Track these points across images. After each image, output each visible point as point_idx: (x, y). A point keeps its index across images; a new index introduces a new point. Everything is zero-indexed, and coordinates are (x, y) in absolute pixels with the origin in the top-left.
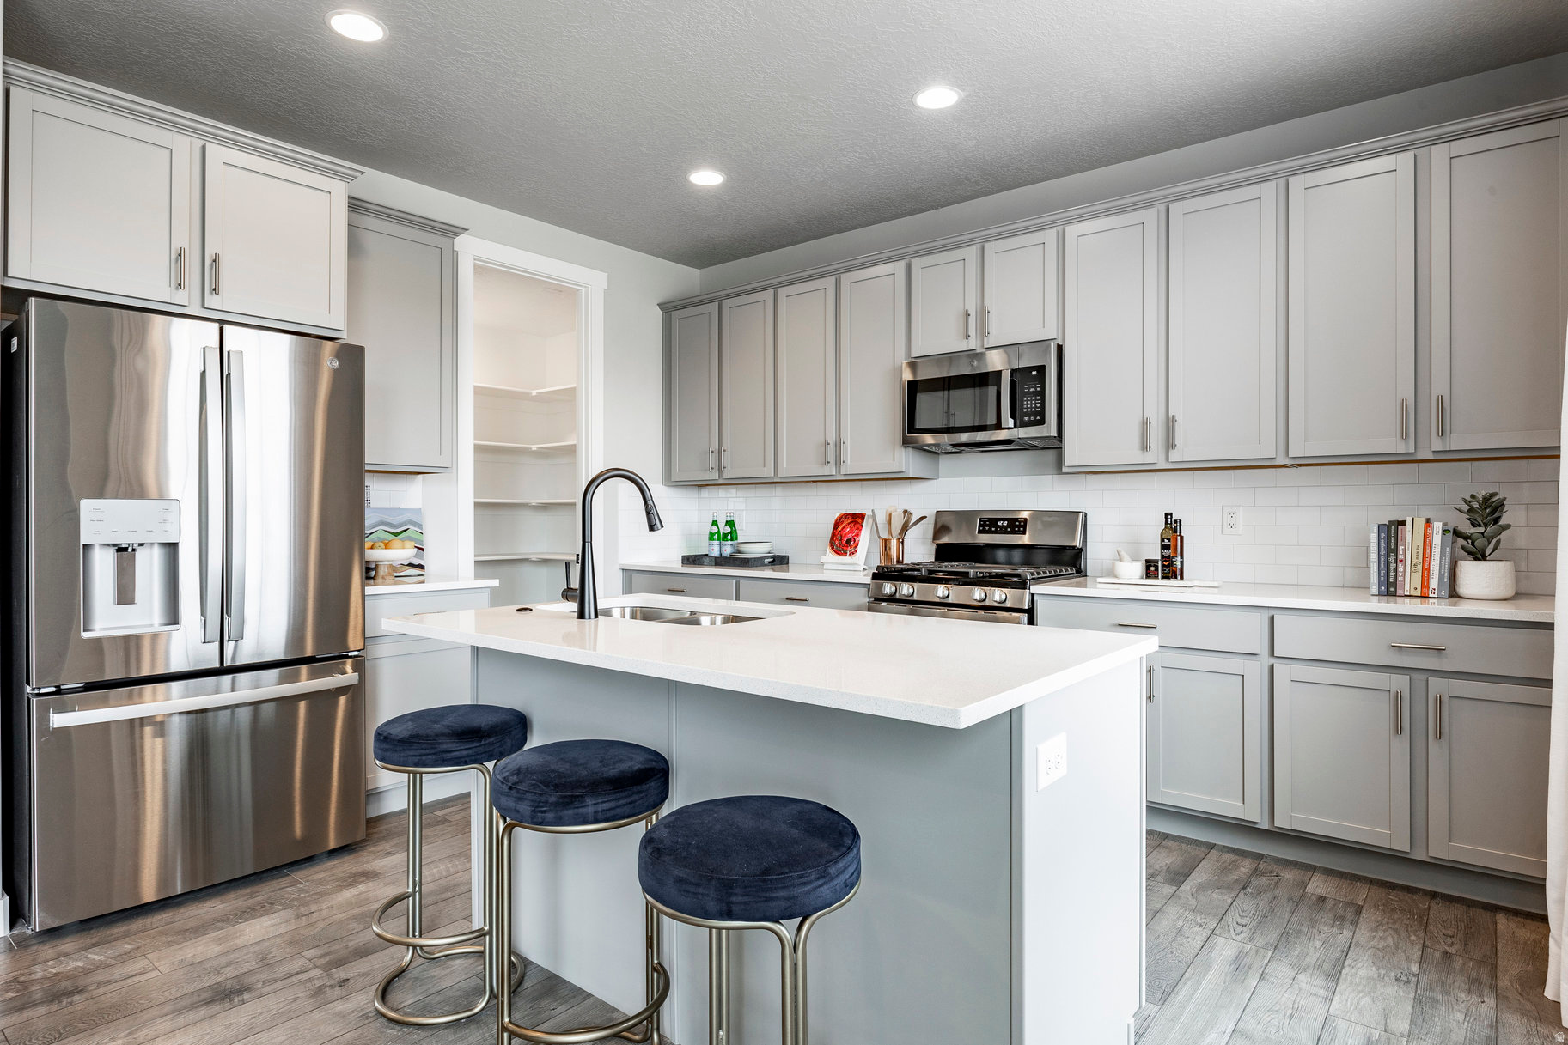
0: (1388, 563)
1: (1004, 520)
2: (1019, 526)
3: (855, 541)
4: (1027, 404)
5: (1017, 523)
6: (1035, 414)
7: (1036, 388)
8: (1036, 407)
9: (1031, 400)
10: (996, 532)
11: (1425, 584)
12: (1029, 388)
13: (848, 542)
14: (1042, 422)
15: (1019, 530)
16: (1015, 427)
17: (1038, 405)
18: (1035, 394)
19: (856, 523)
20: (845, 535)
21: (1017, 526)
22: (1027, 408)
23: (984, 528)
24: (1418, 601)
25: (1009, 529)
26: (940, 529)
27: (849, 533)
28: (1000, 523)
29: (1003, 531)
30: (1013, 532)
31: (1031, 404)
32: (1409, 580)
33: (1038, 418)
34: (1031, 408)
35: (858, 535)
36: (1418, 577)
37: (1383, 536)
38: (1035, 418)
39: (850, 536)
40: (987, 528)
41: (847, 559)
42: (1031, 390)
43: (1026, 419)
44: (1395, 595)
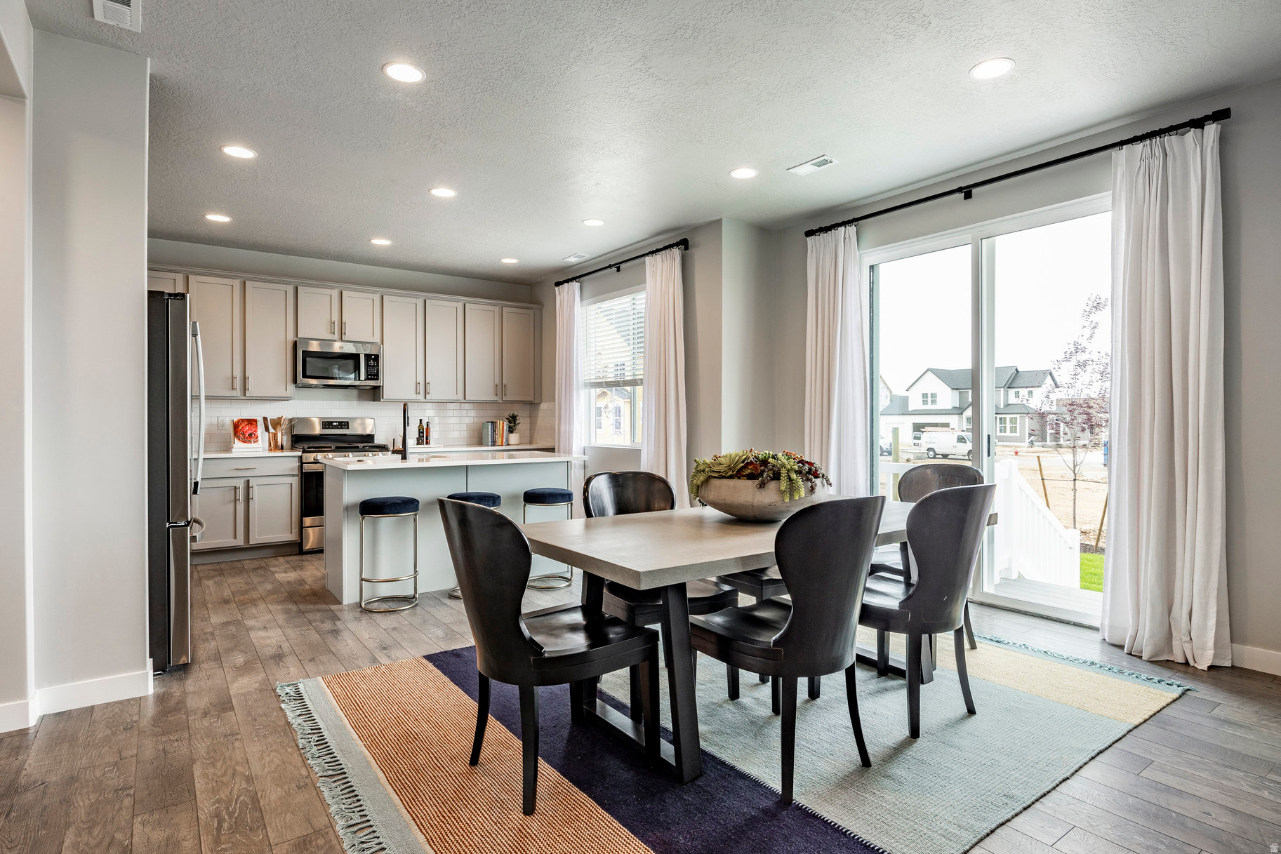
0: (494, 435)
1: (336, 422)
2: (345, 425)
3: (255, 435)
4: (370, 370)
6: (374, 375)
8: (374, 372)
9: (372, 369)
10: (332, 428)
11: (503, 441)
13: (250, 435)
14: (378, 379)
15: (345, 427)
16: (365, 380)
17: (376, 372)
18: (374, 366)
19: (252, 424)
20: (246, 432)
21: (343, 425)
22: (370, 372)
23: (326, 427)
24: (501, 446)
25: (339, 427)
26: (292, 427)
27: (248, 430)
28: (334, 425)
29: (336, 427)
30: (341, 428)
31: (372, 371)
33: (375, 377)
35: (256, 431)
36: (501, 438)
37: (493, 426)
39: (250, 432)
40: (328, 427)
41: (253, 445)
42: (372, 364)
43: (369, 377)
44: (495, 445)
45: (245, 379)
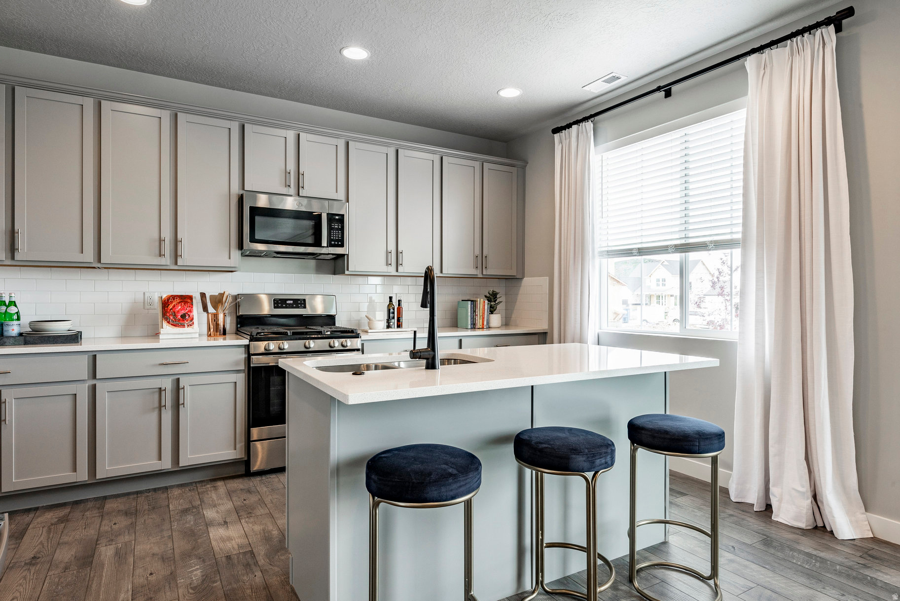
0: (473, 316)
1: (290, 299)
2: (302, 304)
3: (189, 316)
4: (333, 234)
5: (299, 302)
6: (338, 241)
7: (338, 226)
8: (338, 237)
9: (336, 233)
10: (285, 307)
11: (483, 324)
12: (335, 225)
13: (183, 316)
14: (342, 246)
15: (301, 306)
16: (327, 247)
17: (340, 236)
18: (338, 229)
19: (186, 302)
20: (178, 312)
21: (299, 304)
22: (333, 237)
23: (278, 305)
24: (481, 330)
25: (295, 306)
26: (237, 306)
27: (181, 310)
28: (288, 302)
29: (291, 306)
30: (297, 307)
31: (336, 235)
32: (479, 323)
33: (340, 243)
34: (336, 237)
35: (191, 311)
36: (481, 321)
37: (472, 306)
38: (338, 243)
39: (183, 312)
40: (280, 305)
41: (186, 330)
42: (336, 227)
43: (333, 243)
44: (475, 328)
45: (176, 242)
